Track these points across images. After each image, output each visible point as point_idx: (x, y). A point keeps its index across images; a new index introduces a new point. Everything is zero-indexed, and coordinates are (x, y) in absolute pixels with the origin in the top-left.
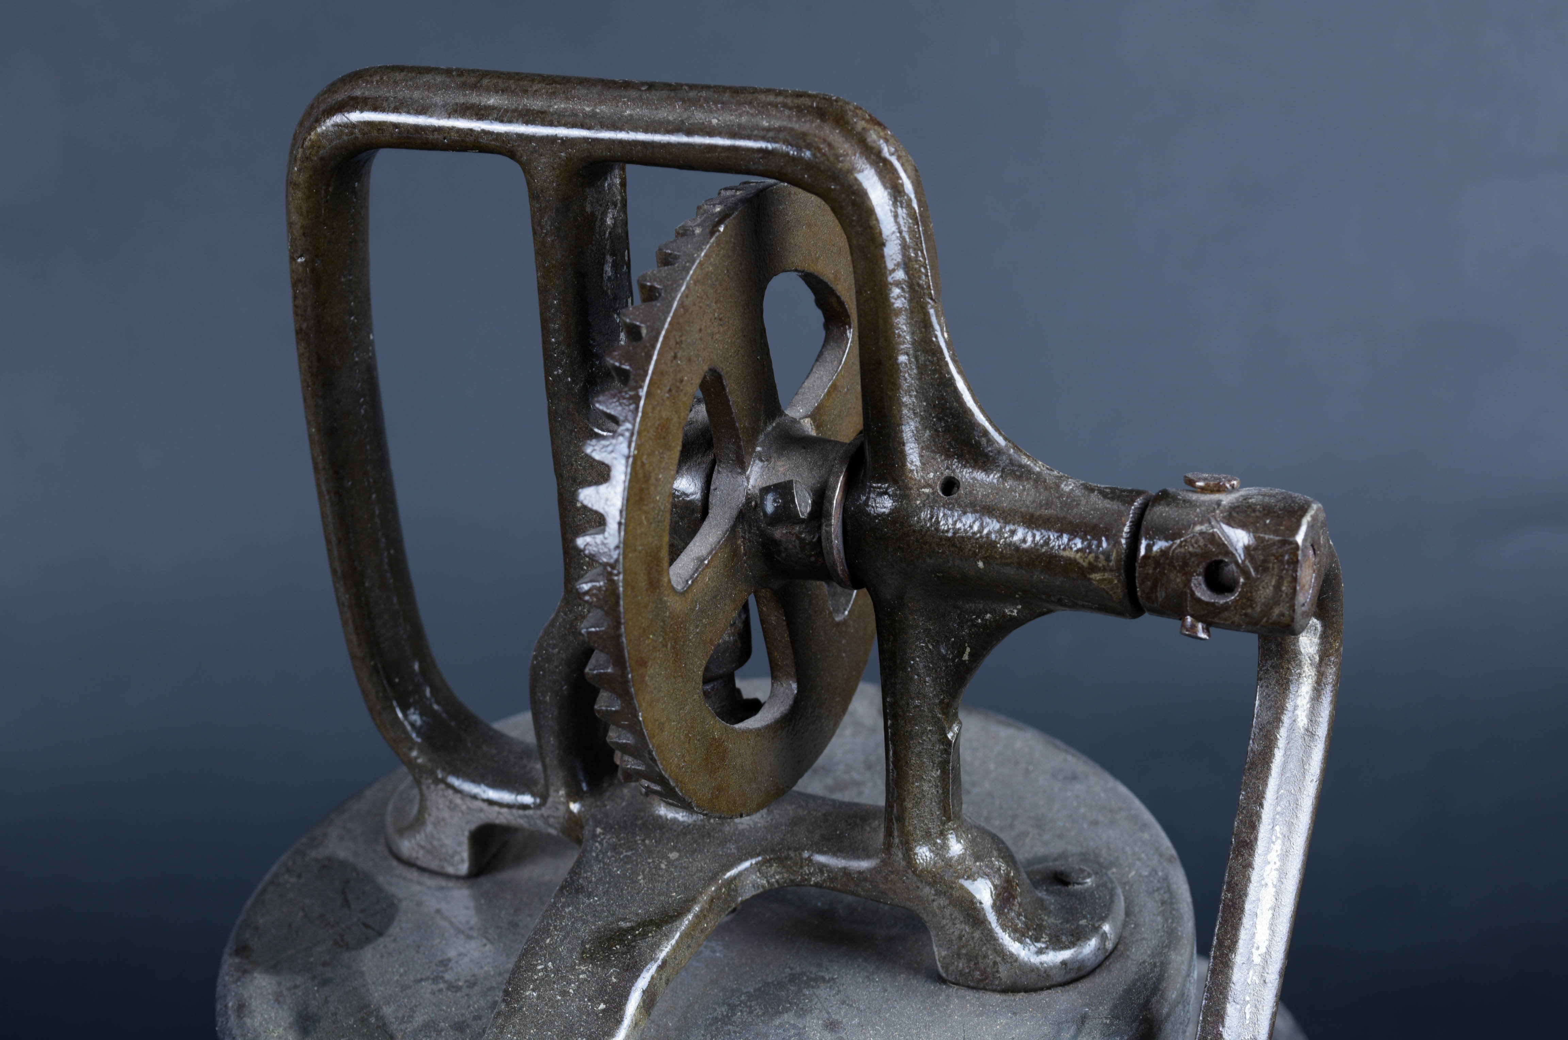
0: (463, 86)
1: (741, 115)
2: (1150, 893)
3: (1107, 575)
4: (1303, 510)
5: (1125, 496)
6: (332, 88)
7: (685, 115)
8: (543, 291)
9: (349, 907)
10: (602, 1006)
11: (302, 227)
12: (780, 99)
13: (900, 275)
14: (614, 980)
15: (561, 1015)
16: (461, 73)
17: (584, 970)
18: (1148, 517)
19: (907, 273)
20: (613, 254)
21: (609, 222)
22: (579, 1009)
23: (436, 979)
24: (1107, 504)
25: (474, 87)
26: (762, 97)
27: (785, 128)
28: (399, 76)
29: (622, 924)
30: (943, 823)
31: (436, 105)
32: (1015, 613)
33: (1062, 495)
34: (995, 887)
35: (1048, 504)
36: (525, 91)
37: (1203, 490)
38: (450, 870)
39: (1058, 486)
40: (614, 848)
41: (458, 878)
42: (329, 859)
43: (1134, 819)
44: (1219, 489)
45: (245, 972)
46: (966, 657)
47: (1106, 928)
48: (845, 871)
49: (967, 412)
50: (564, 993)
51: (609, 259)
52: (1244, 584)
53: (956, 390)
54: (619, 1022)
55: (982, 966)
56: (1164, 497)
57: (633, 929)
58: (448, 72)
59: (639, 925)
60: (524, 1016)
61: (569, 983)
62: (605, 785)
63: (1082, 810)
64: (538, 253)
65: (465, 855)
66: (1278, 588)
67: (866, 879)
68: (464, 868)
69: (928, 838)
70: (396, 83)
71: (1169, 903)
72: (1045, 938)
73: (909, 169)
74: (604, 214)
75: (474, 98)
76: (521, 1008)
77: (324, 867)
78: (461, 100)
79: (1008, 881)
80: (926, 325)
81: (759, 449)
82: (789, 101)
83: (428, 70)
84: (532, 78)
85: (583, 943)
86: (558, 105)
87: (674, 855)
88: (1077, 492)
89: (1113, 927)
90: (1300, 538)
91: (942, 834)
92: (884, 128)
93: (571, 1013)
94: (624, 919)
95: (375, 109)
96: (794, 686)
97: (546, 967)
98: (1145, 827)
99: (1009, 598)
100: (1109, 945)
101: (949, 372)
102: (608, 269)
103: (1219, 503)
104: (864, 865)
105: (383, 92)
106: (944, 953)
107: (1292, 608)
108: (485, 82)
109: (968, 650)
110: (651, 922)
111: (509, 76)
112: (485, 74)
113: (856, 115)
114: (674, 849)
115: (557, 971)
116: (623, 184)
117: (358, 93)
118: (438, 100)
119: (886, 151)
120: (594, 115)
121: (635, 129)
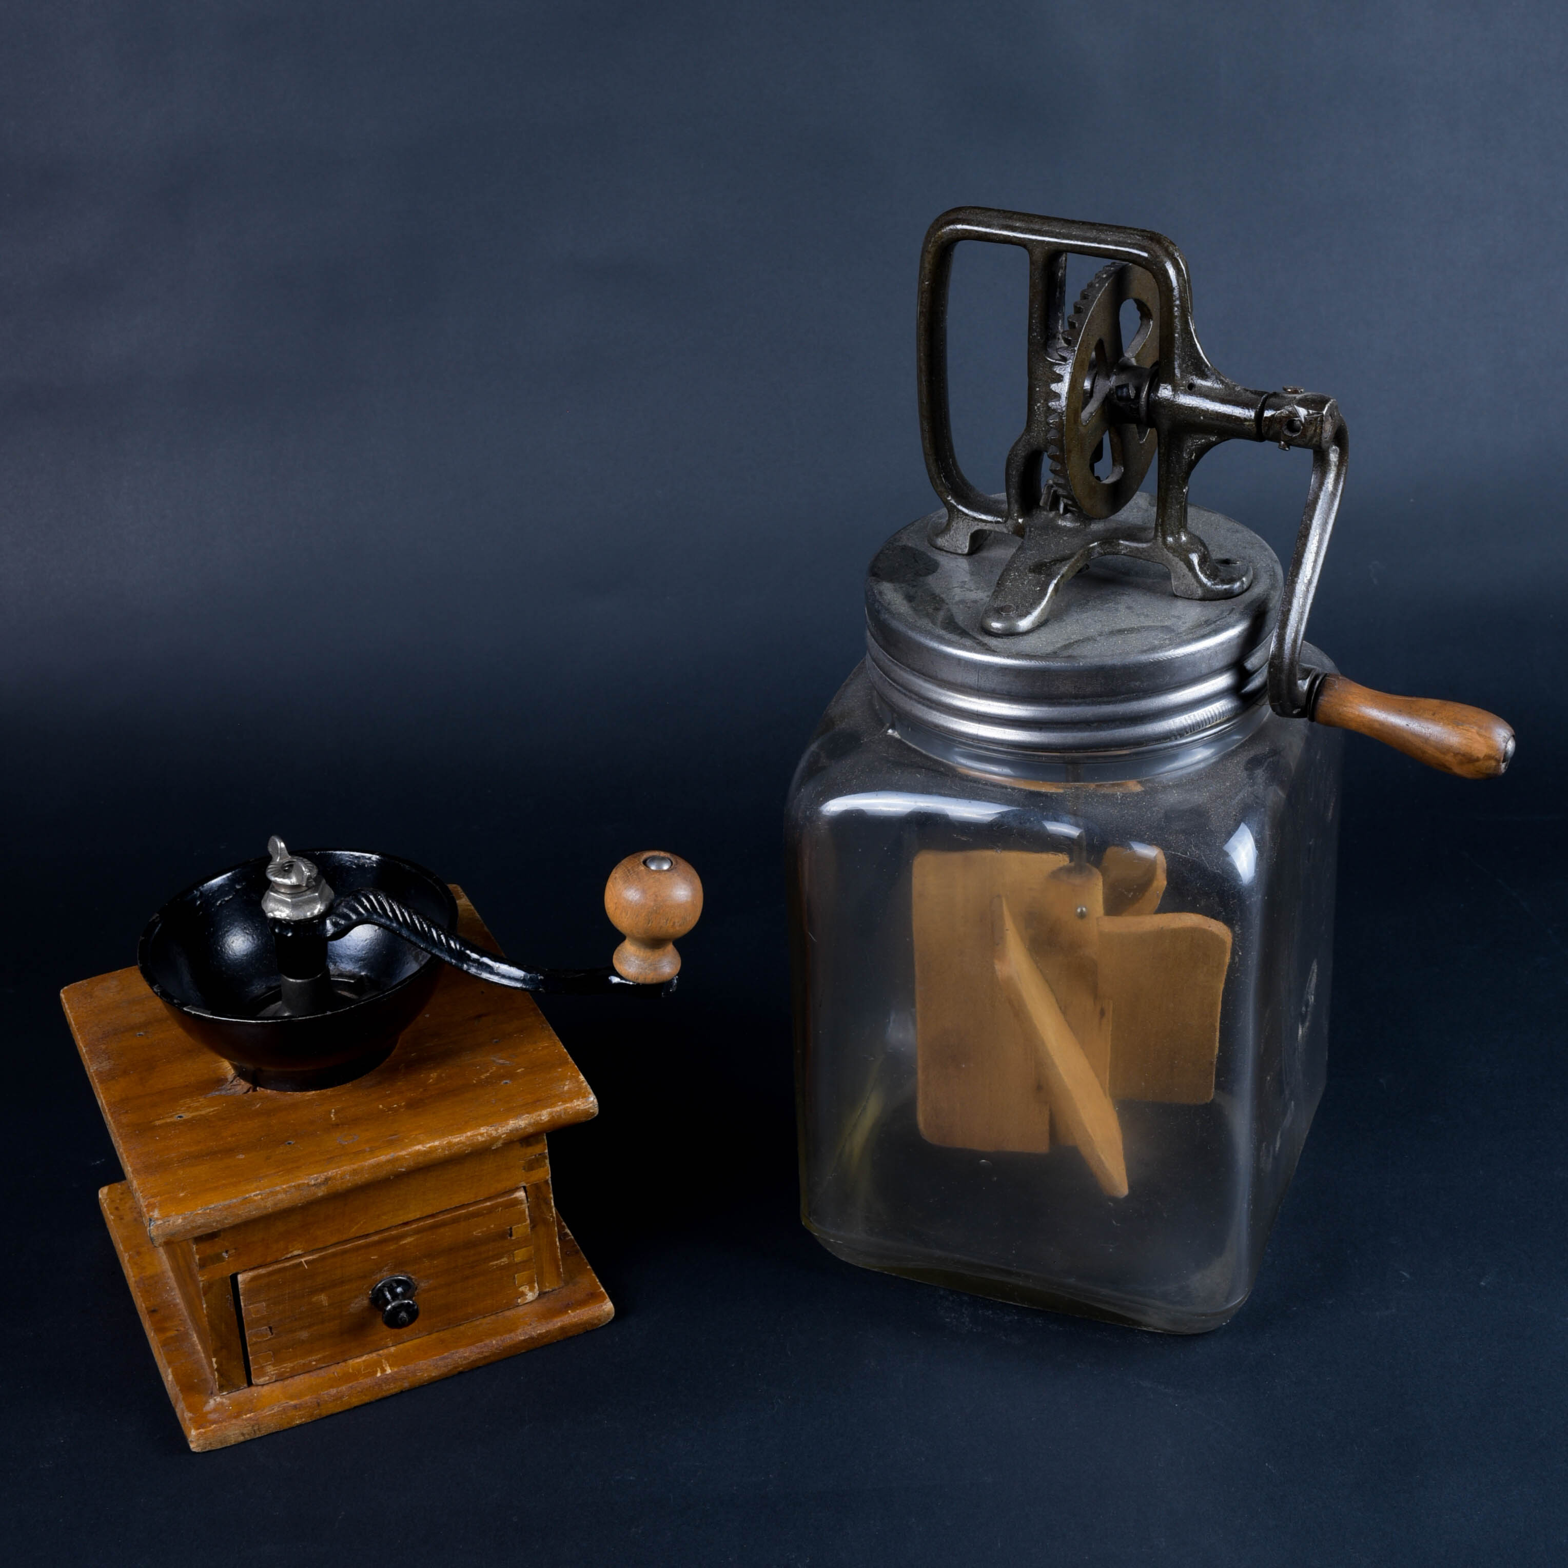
0: (1005, 218)
1: (1119, 238)
2: (1266, 572)
3: (1251, 423)
4: (1327, 401)
5: (1261, 394)
6: (948, 213)
7: (1098, 236)
8: (1031, 302)
9: (917, 562)
10: (1038, 588)
11: (930, 269)
12: (1135, 232)
13: (1178, 302)
14: (1043, 579)
15: (1022, 591)
16: (1005, 211)
17: (1031, 576)
18: (1267, 402)
19: (1180, 302)
20: (1060, 288)
21: (1060, 275)
22: (1029, 589)
23: (962, 587)
24: (1253, 396)
25: (1010, 218)
26: (1128, 231)
27: (1137, 244)
28: (978, 211)
29: (1046, 560)
30: (1180, 529)
31: (994, 224)
32: (1214, 440)
33: (1236, 391)
34: (1199, 556)
35: (1230, 395)
36: (1032, 222)
37: (1290, 393)
38: (960, 552)
39: (1234, 388)
40: (1040, 535)
41: (963, 555)
42: (905, 546)
43: (1262, 547)
44: (1296, 392)
45: (879, 582)
46: (1193, 458)
47: (1244, 579)
48: (1137, 549)
49: (1201, 358)
50: (1023, 584)
51: (1058, 290)
52: (1303, 429)
53: (1197, 348)
54: (1045, 595)
55: (1191, 588)
56: (1275, 395)
57: (1050, 563)
58: (999, 211)
59: (1052, 561)
60: (1006, 592)
61: (1025, 580)
62: (1034, 513)
63: (1239, 543)
64: (1031, 286)
65: (968, 544)
66: (1315, 430)
67: (1145, 551)
68: (966, 551)
69: (1172, 535)
70: (977, 214)
71: (1273, 575)
72: (1218, 579)
73: (1184, 262)
74: (1059, 272)
75: (1010, 223)
76: (1004, 589)
77: (903, 549)
78: (1005, 223)
79: (1204, 554)
80: (1187, 323)
81: (1115, 370)
82: (1139, 233)
83: (990, 210)
84: (1034, 216)
85: (1030, 566)
86: (1046, 228)
87: (1065, 538)
88: (1242, 391)
89: (1247, 579)
90: (1324, 412)
91: (1178, 533)
92: (1175, 246)
93: (1026, 591)
94: (1046, 559)
95: (968, 224)
96: (1123, 468)
97: (1015, 575)
98: (1266, 550)
99: (1212, 433)
100: (1245, 587)
101: (1195, 342)
102: (1058, 294)
103: (1295, 398)
104: (1145, 545)
105: (971, 217)
106: (1176, 583)
107: (1320, 439)
108: (1015, 216)
109: (1194, 454)
110: (1058, 560)
111: (1024, 214)
112: (1015, 213)
113: (1165, 240)
114: (1066, 536)
115: (1019, 576)
116: (1066, 260)
117: (960, 217)
118: (995, 222)
119: (1176, 254)
120: (1060, 233)
121: (1077, 240)
